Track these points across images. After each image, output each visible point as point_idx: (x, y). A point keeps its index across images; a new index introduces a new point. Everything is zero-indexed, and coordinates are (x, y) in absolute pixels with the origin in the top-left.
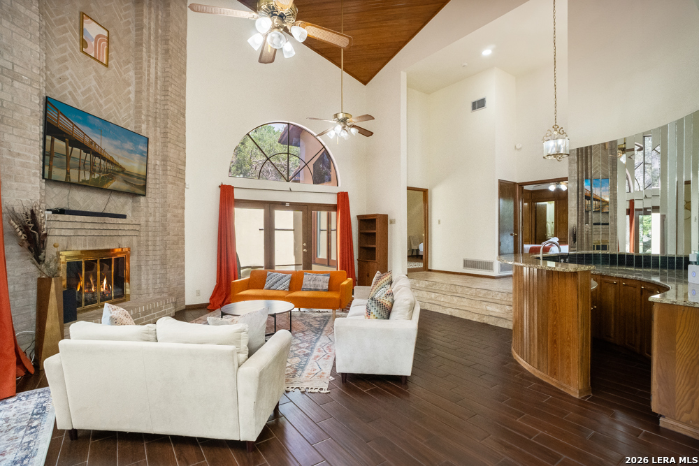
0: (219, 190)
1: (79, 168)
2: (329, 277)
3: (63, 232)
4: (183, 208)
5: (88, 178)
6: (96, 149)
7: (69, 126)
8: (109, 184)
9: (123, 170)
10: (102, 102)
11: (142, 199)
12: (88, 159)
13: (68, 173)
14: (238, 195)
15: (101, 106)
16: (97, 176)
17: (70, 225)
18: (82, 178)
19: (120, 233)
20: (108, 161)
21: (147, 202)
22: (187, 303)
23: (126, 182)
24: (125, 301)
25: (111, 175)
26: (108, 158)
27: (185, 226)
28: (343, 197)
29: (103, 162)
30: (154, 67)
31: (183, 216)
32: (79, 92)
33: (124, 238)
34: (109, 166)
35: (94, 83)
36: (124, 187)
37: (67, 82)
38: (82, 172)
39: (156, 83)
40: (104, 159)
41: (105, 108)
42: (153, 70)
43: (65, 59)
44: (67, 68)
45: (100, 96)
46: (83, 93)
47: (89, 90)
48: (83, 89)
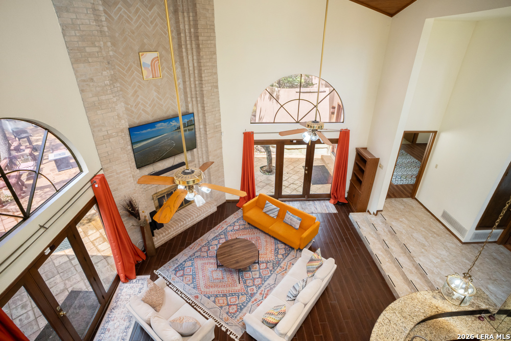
0: (243, 135)
2: (300, 222)
4: (221, 148)
10: (162, 103)
14: (257, 137)
15: (162, 105)
21: (198, 151)
22: (227, 199)
24: (191, 203)
27: (224, 158)
28: (345, 134)
30: (191, 61)
31: (221, 153)
32: (147, 106)
35: (155, 94)
37: (140, 105)
39: (194, 72)
41: (164, 105)
42: (191, 65)
43: (136, 92)
44: (138, 96)
45: (161, 99)
46: (150, 105)
47: (153, 100)
48: (149, 103)
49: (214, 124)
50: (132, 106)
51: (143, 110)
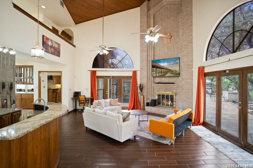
1: (159, 73)
3: (157, 88)
5: (161, 75)
6: (162, 67)
7: (156, 64)
8: (166, 75)
9: (170, 70)
10: (169, 53)
11: (179, 77)
12: (160, 70)
13: (156, 75)
15: (169, 54)
16: (163, 74)
17: (158, 86)
18: (159, 75)
19: (172, 88)
20: (166, 69)
23: (172, 73)
25: (166, 73)
26: (166, 68)
29: (164, 70)
32: (163, 54)
33: (174, 90)
34: (166, 70)
35: (167, 49)
36: (171, 75)
37: (160, 54)
38: (159, 74)
40: (165, 69)
43: (160, 49)
44: (160, 50)
45: (168, 52)
46: (164, 54)
47: (165, 52)
48: (164, 53)
49: (188, 63)
50: (158, 54)
51: (161, 56)
